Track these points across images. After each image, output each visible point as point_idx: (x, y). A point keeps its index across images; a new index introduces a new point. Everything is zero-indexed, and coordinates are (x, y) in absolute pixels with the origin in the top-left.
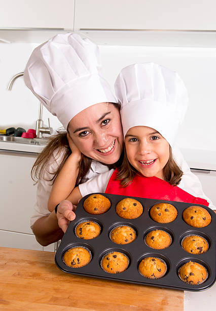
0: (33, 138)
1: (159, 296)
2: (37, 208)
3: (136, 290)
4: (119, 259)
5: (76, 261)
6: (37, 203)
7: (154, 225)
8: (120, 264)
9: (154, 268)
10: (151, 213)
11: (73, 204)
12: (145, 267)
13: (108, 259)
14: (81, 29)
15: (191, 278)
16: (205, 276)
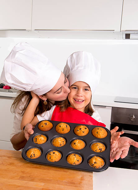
0: (9, 89)
1: (79, 175)
2: (13, 129)
3: (67, 172)
4: (56, 154)
5: (33, 155)
6: (14, 126)
7: (75, 137)
8: (57, 157)
9: (75, 159)
10: (75, 131)
11: (33, 126)
12: (70, 159)
13: (50, 154)
14: (35, 30)
15: (95, 165)
16: (103, 164)
